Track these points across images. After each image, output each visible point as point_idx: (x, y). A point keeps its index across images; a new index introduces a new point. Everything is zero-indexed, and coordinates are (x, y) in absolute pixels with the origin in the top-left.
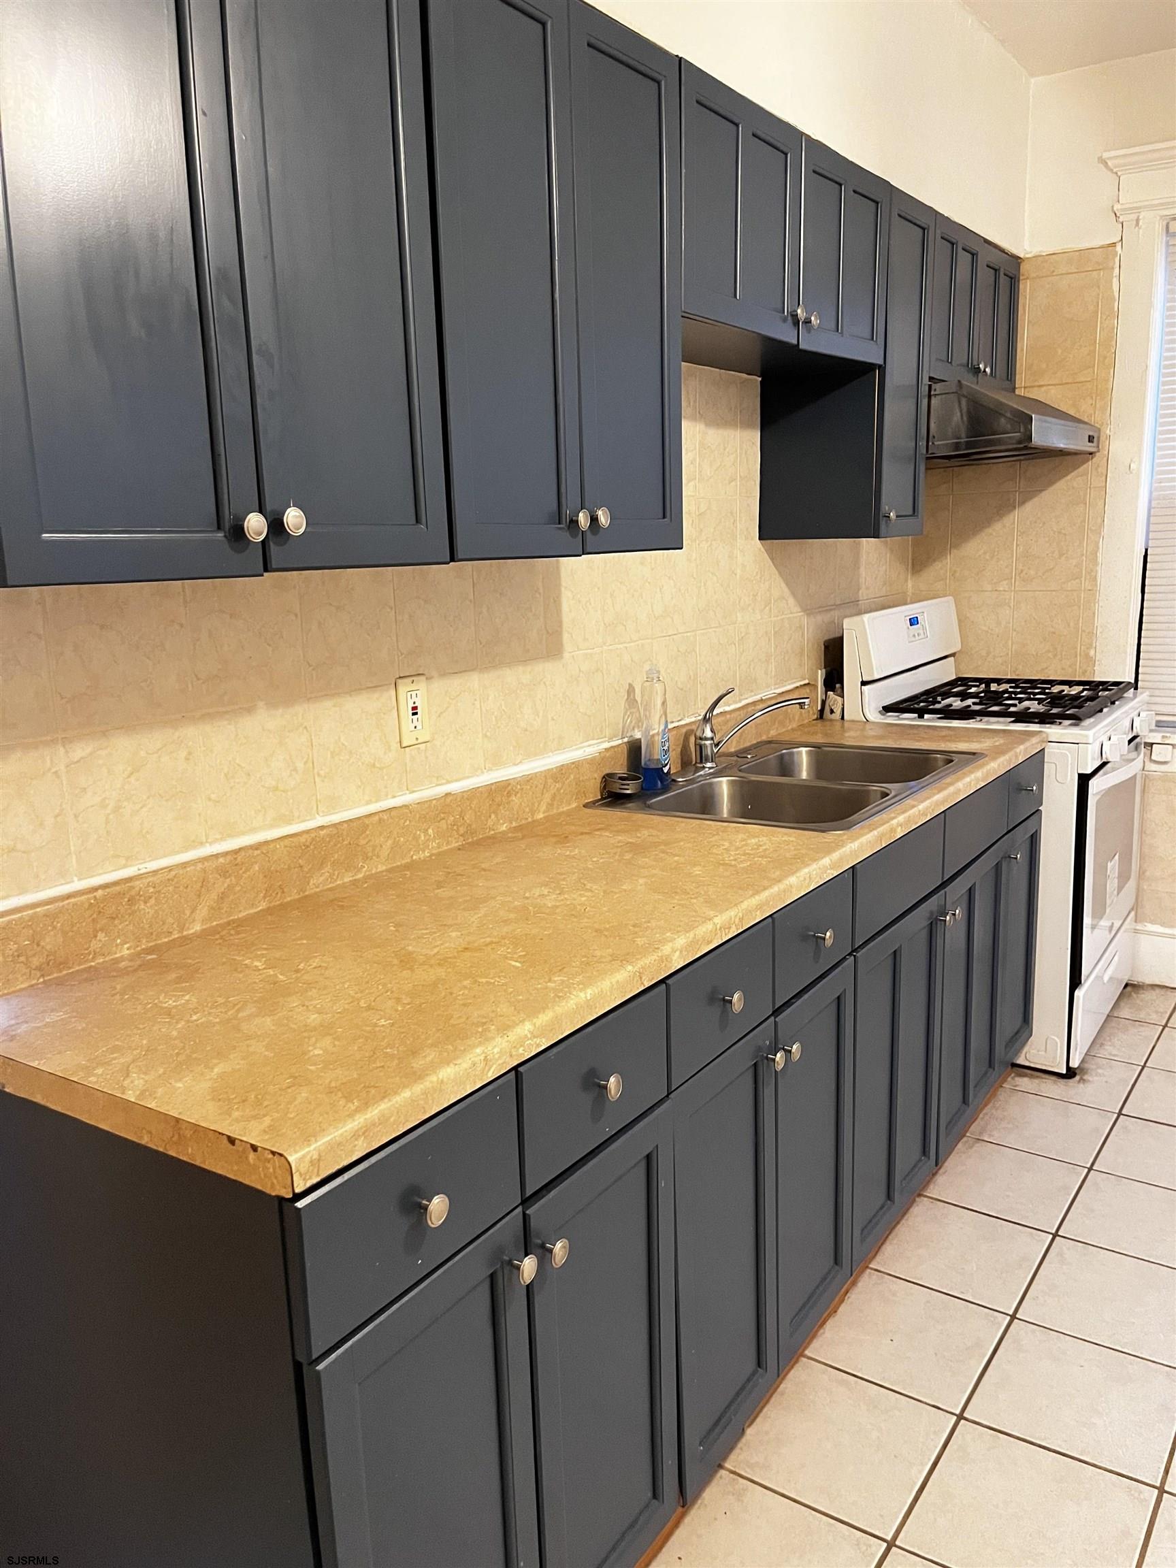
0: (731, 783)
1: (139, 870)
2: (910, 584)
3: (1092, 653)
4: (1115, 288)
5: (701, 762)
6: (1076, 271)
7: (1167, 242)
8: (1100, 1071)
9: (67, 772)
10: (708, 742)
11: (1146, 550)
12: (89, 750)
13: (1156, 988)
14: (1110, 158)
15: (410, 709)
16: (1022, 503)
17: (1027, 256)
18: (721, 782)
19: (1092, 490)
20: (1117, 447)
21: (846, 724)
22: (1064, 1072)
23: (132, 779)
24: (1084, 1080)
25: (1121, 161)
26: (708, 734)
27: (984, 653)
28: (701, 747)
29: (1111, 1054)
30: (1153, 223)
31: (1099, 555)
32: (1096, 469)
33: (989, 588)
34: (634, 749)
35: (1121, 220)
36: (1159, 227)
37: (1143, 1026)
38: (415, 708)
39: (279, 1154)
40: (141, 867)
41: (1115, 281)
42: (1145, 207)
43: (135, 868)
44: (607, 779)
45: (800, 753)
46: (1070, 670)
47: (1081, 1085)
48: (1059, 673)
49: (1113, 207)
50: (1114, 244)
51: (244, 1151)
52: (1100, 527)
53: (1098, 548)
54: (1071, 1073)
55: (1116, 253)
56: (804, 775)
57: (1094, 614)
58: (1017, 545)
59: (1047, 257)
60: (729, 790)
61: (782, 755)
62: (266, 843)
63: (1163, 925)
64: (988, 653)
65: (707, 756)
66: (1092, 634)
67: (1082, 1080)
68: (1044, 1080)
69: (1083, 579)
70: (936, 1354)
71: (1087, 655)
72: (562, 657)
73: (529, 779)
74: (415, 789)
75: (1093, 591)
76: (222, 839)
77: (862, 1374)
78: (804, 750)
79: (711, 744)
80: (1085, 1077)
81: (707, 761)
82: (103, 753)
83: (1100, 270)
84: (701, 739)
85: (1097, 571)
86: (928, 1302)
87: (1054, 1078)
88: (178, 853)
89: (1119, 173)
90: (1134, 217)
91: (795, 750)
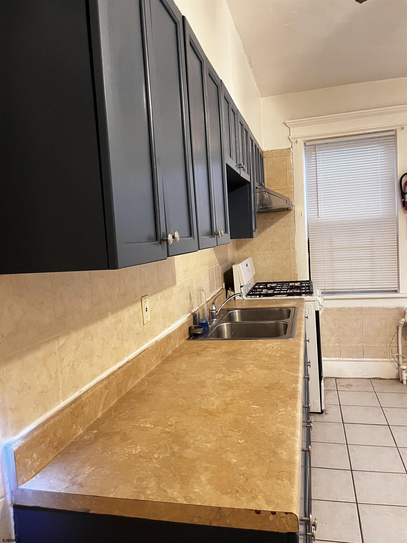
0: (227, 325)
1: (80, 392)
2: (236, 253)
3: (296, 272)
4: (292, 161)
5: (212, 319)
6: (279, 156)
7: (305, 148)
8: (329, 409)
9: (58, 352)
10: (214, 311)
11: (309, 239)
12: (64, 340)
13: (327, 378)
14: (287, 123)
15: (145, 309)
16: (270, 226)
17: (264, 151)
18: (223, 325)
19: (291, 221)
20: (297, 209)
21: (236, 301)
22: (320, 412)
23: (77, 351)
24: (327, 413)
25: (291, 124)
26: (214, 308)
27: (262, 274)
28: (212, 313)
29: (328, 403)
30: (301, 142)
31: (295, 241)
32: (292, 215)
33: (261, 253)
34: (195, 316)
35: (291, 141)
36: (303, 144)
37: (332, 391)
38: (146, 309)
39: (289, 513)
40: (80, 390)
41: (291, 159)
42: (299, 137)
43: (79, 392)
44: (190, 328)
45: (235, 312)
46: (290, 278)
47: (327, 415)
48: (287, 279)
49: (289, 137)
50: (290, 148)
51: (266, 515)
52: (294, 233)
53: (295, 239)
54: (322, 412)
55: (291, 150)
56: (237, 320)
57: (295, 260)
58: (269, 239)
59: (270, 152)
60: (226, 327)
61: (230, 314)
62: (115, 371)
63: (327, 357)
64: (264, 274)
65: (214, 316)
66: (295, 266)
67: (326, 414)
68: (316, 416)
69: (291, 249)
70: (343, 524)
71: (295, 273)
72: (176, 285)
73: (174, 332)
74: (148, 341)
75: (294, 252)
76: (102, 373)
77: (324, 539)
78: (236, 311)
79: (215, 312)
80: (326, 412)
81: (214, 318)
82: (68, 341)
83: (286, 156)
84: (212, 310)
85: (295, 246)
86: (329, 506)
87: (317, 414)
88: (91, 381)
89: (290, 127)
90: (295, 140)
91: (234, 311)
